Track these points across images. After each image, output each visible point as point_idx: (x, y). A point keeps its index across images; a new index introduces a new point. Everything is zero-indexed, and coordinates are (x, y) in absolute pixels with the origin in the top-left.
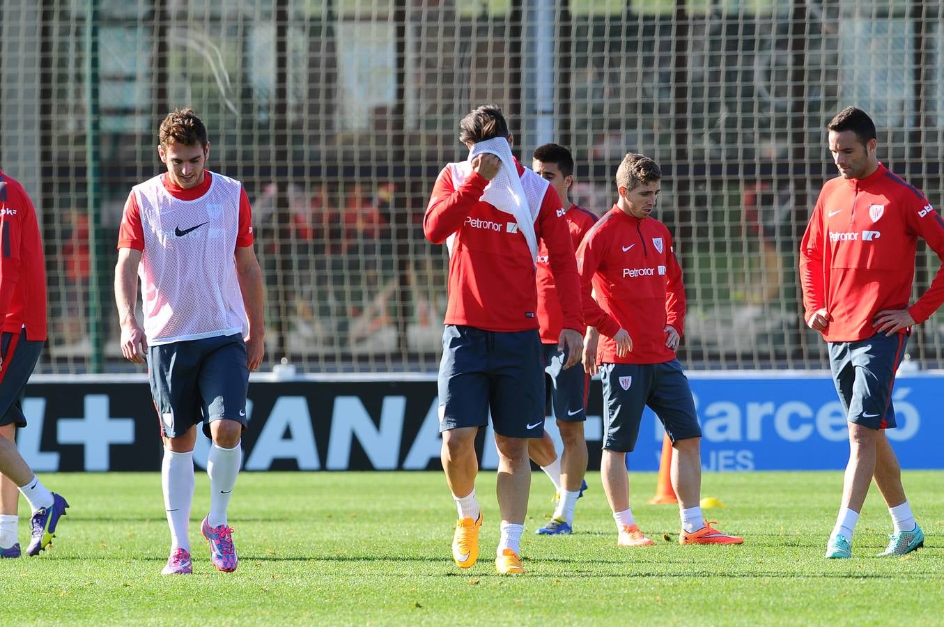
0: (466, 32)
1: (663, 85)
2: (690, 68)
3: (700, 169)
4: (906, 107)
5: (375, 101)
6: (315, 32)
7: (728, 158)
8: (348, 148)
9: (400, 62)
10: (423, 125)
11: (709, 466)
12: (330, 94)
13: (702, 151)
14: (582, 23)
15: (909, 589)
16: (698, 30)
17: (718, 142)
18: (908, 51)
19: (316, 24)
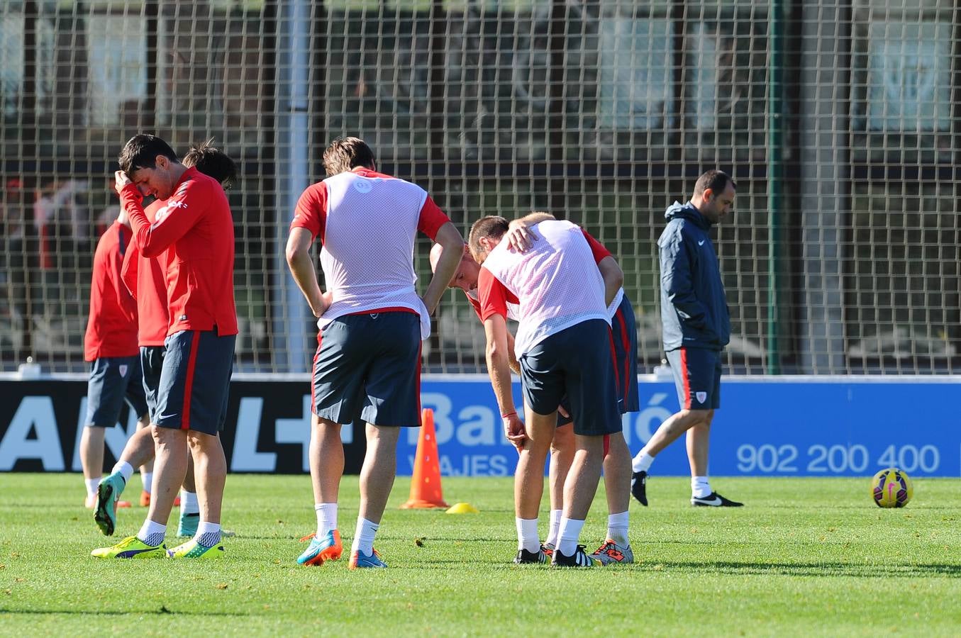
0: (219, 27)
1: (420, 83)
2: (448, 67)
3: (455, 169)
4: (666, 108)
5: (124, 96)
6: (65, 25)
7: (484, 158)
8: (98, 143)
9: (152, 57)
10: (174, 121)
11: (461, 472)
12: (79, 88)
13: (458, 150)
14: (337, 19)
15: (664, 597)
16: (456, 26)
17: (475, 141)
18: (668, 51)
19: (66, 17)
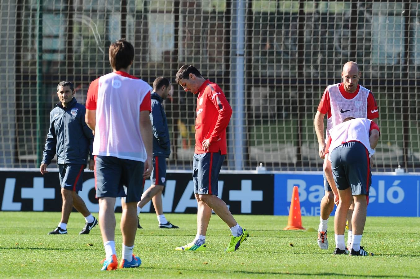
0: (206, 19)
1: (293, 44)
2: (306, 37)
3: (309, 81)
4: (401, 55)
5: (164, 49)
6: (139, 17)
7: (321, 77)
8: (153, 69)
9: (176, 32)
10: (186, 60)
11: (310, 214)
12: (145, 45)
13: (310, 73)
14: (257, 16)
15: (399, 270)
16: (309, 19)
17: (317, 69)
18: (402, 30)
19: (139, 14)
